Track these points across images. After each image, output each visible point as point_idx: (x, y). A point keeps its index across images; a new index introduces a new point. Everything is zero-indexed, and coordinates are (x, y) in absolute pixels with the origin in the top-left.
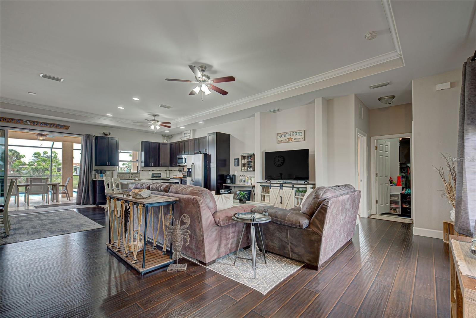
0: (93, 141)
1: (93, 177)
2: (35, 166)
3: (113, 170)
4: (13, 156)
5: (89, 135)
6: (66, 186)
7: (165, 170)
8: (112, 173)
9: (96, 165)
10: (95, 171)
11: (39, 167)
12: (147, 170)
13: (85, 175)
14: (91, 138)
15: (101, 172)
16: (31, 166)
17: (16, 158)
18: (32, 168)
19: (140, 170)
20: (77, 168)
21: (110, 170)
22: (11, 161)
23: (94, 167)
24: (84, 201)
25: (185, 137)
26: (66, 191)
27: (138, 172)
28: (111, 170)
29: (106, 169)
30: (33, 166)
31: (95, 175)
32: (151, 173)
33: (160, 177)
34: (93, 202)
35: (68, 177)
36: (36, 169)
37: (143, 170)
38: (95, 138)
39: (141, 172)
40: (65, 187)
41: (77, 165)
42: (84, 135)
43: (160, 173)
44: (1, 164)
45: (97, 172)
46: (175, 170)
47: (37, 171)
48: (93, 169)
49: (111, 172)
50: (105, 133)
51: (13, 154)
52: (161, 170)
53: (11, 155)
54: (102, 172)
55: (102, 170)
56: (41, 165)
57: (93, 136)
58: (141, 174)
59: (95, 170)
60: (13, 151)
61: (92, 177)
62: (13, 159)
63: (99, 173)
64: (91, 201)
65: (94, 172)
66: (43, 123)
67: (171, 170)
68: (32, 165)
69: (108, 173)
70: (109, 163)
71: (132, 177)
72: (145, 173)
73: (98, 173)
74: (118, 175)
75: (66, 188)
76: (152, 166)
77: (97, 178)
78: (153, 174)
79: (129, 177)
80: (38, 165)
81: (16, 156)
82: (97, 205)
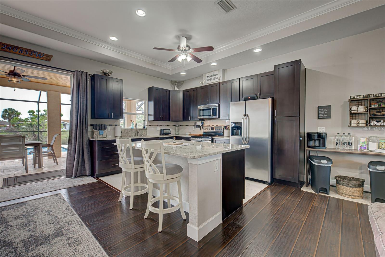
0: (89, 82)
1: (90, 136)
2: (30, 122)
3: (115, 125)
4: (12, 114)
5: (82, 72)
6: (52, 146)
7: (174, 126)
8: (115, 129)
9: (93, 117)
10: (92, 127)
11: (33, 123)
12: (155, 126)
13: (78, 132)
14: (85, 77)
15: (100, 129)
16: (26, 123)
17: (14, 116)
18: (27, 124)
19: (147, 125)
20: (65, 124)
21: (111, 125)
22: (11, 118)
23: (91, 121)
24: (77, 171)
25: (208, 80)
26: (52, 152)
27: (144, 128)
28: (113, 125)
29: (106, 124)
30: (28, 123)
31: (93, 132)
32: (159, 129)
33: (170, 133)
34: (90, 172)
35: (55, 134)
36: (31, 124)
37: (150, 126)
38: (90, 78)
39: (148, 128)
40: (50, 147)
41: (65, 122)
42: (75, 72)
43: (170, 129)
44: (1, 121)
45: (95, 127)
46: (188, 126)
47: (32, 126)
48: (89, 124)
49: (113, 127)
50: (105, 71)
51: (12, 112)
52: (170, 126)
53: (11, 113)
54: (102, 128)
55: (102, 125)
56: (35, 121)
57: (88, 75)
58: (148, 130)
59: (91, 125)
60: (12, 110)
61: (87, 135)
62: (12, 116)
63: (98, 129)
64: (88, 170)
65: (90, 128)
66: (7, 45)
67: (181, 126)
68: (28, 121)
69: (109, 129)
70: (111, 115)
71: (139, 134)
72: (152, 128)
73: (96, 130)
74: (122, 132)
75: (52, 149)
76: (162, 120)
77: (95, 137)
78: (161, 131)
79: (134, 134)
80: (32, 121)
81: (14, 114)
82: (97, 178)
